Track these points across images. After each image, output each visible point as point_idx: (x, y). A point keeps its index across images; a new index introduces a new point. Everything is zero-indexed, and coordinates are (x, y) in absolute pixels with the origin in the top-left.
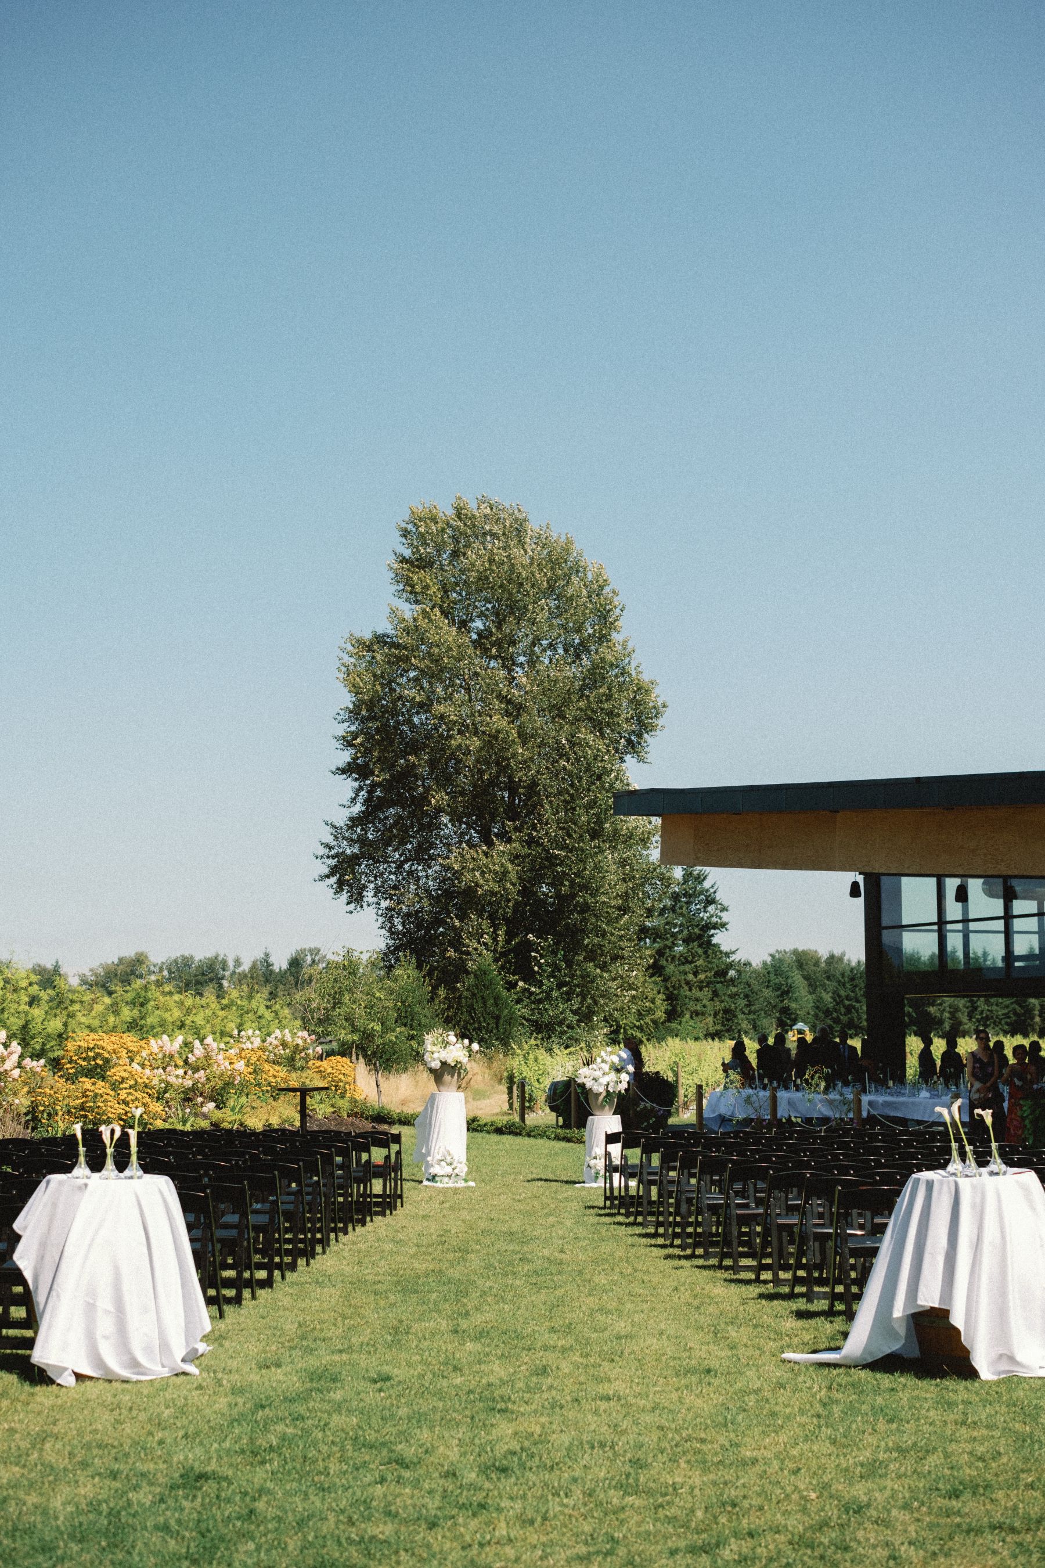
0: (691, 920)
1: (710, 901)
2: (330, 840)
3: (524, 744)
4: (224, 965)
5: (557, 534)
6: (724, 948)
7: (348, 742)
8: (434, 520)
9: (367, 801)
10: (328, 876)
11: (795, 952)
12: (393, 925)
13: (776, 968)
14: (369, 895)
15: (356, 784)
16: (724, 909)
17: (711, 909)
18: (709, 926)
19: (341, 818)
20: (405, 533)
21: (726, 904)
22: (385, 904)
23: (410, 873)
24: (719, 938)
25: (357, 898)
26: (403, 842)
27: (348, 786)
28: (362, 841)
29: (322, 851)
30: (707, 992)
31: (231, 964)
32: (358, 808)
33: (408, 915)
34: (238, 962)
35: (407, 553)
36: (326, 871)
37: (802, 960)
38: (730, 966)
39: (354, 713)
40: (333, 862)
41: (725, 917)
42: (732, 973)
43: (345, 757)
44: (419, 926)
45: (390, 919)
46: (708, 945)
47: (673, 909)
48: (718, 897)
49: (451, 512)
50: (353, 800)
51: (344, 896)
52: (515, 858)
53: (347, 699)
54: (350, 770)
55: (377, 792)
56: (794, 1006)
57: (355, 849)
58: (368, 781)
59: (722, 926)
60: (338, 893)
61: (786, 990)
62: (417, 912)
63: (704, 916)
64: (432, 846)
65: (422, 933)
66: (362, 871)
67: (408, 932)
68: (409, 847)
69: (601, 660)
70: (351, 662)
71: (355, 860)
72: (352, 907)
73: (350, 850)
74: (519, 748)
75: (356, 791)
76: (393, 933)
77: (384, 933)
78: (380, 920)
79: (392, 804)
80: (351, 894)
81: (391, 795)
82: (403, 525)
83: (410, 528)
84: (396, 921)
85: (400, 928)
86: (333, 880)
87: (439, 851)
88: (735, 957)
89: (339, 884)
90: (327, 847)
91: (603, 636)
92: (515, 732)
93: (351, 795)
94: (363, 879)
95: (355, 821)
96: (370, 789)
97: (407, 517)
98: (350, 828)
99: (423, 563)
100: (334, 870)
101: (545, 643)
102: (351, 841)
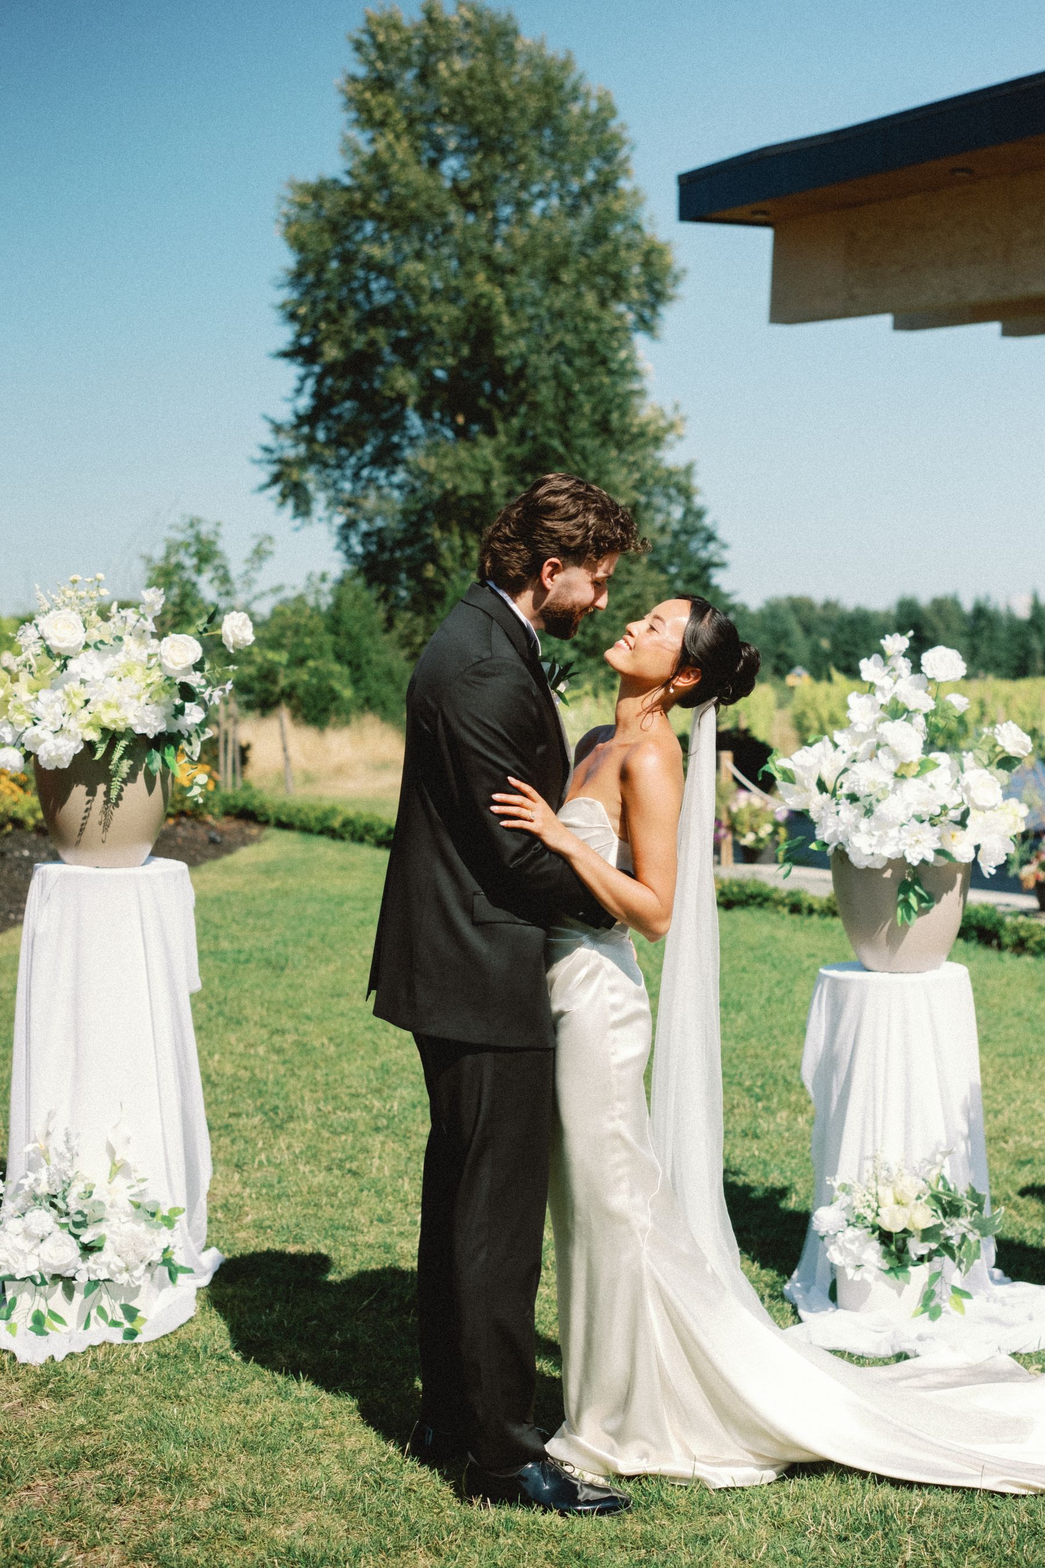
0: (690, 559)
1: (710, 538)
2: (268, 439)
3: (512, 314)
5: (554, 50)
6: (726, 589)
7: (292, 315)
8: (396, 27)
9: (316, 395)
10: (268, 485)
11: (790, 598)
12: (350, 547)
13: (773, 612)
14: (319, 508)
16: (725, 546)
17: (712, 546)
18: (708, 566)
19: (285, 415)
20: (358, 46)
22: (339, 519)
23: (371, 480)
24: (719, 578)
25: (303, 508)
26: (362, 442)
27: (291, 372)
28: (311, 442)
29: (259, 454)
32: (304, 403)
33: (367, 535)
35: (361, 71)
36: (264, 477)
37: (798, 606)
38: (731, 608)
39: (297, 277)
40: (275, 468)
41: (726, 556)
44: (381, 546)
45: (346, 539)
46: (708, 586)
48: (719, 533)
49: (419, 17)
50: (299, 391)
51: (289, 509)
53: (289, 260)
54: (296, 353)
55: (329, 381)
56: (790, 652)
57: (302, 449)
58: (317, 369)
59: (722, 565)
60: (282, 504)
61: (781, 636)
62: (380, 530)
63: (703, 554)
64: (398, 447)
65: (386, 556)
66: (310, 477)
67: (368, 555)
68: (368, 449)
69: (608, 210)
70: (293, 211)
71: (302, 463)
72: (298, 521)
73: (293, 451)
74: (506, 320)
75: (303, 379)
76: (350, 554)
77: (340, 555)
78: (335, 540)
79: (348, 396)
80: (297, 507)
81: (345, 385)
82: (357, 35)
83: (365, 38)
84: (355, 540)
85: (359, 549)
86: (275, 490)
87: (408, 453)
88: (735, 600)
89: (284, 496)
90: (267, 450)
91: (606, 185)
92: (500, 299)
93: (295, 384)
94: (311, 487)
95: (302, 420)
96: (320, 380)
97: (361, 24)
98: (297, 427)
99: (381, 83)
100: (276, 479)
101: (535, 189)
102: (297, 440)
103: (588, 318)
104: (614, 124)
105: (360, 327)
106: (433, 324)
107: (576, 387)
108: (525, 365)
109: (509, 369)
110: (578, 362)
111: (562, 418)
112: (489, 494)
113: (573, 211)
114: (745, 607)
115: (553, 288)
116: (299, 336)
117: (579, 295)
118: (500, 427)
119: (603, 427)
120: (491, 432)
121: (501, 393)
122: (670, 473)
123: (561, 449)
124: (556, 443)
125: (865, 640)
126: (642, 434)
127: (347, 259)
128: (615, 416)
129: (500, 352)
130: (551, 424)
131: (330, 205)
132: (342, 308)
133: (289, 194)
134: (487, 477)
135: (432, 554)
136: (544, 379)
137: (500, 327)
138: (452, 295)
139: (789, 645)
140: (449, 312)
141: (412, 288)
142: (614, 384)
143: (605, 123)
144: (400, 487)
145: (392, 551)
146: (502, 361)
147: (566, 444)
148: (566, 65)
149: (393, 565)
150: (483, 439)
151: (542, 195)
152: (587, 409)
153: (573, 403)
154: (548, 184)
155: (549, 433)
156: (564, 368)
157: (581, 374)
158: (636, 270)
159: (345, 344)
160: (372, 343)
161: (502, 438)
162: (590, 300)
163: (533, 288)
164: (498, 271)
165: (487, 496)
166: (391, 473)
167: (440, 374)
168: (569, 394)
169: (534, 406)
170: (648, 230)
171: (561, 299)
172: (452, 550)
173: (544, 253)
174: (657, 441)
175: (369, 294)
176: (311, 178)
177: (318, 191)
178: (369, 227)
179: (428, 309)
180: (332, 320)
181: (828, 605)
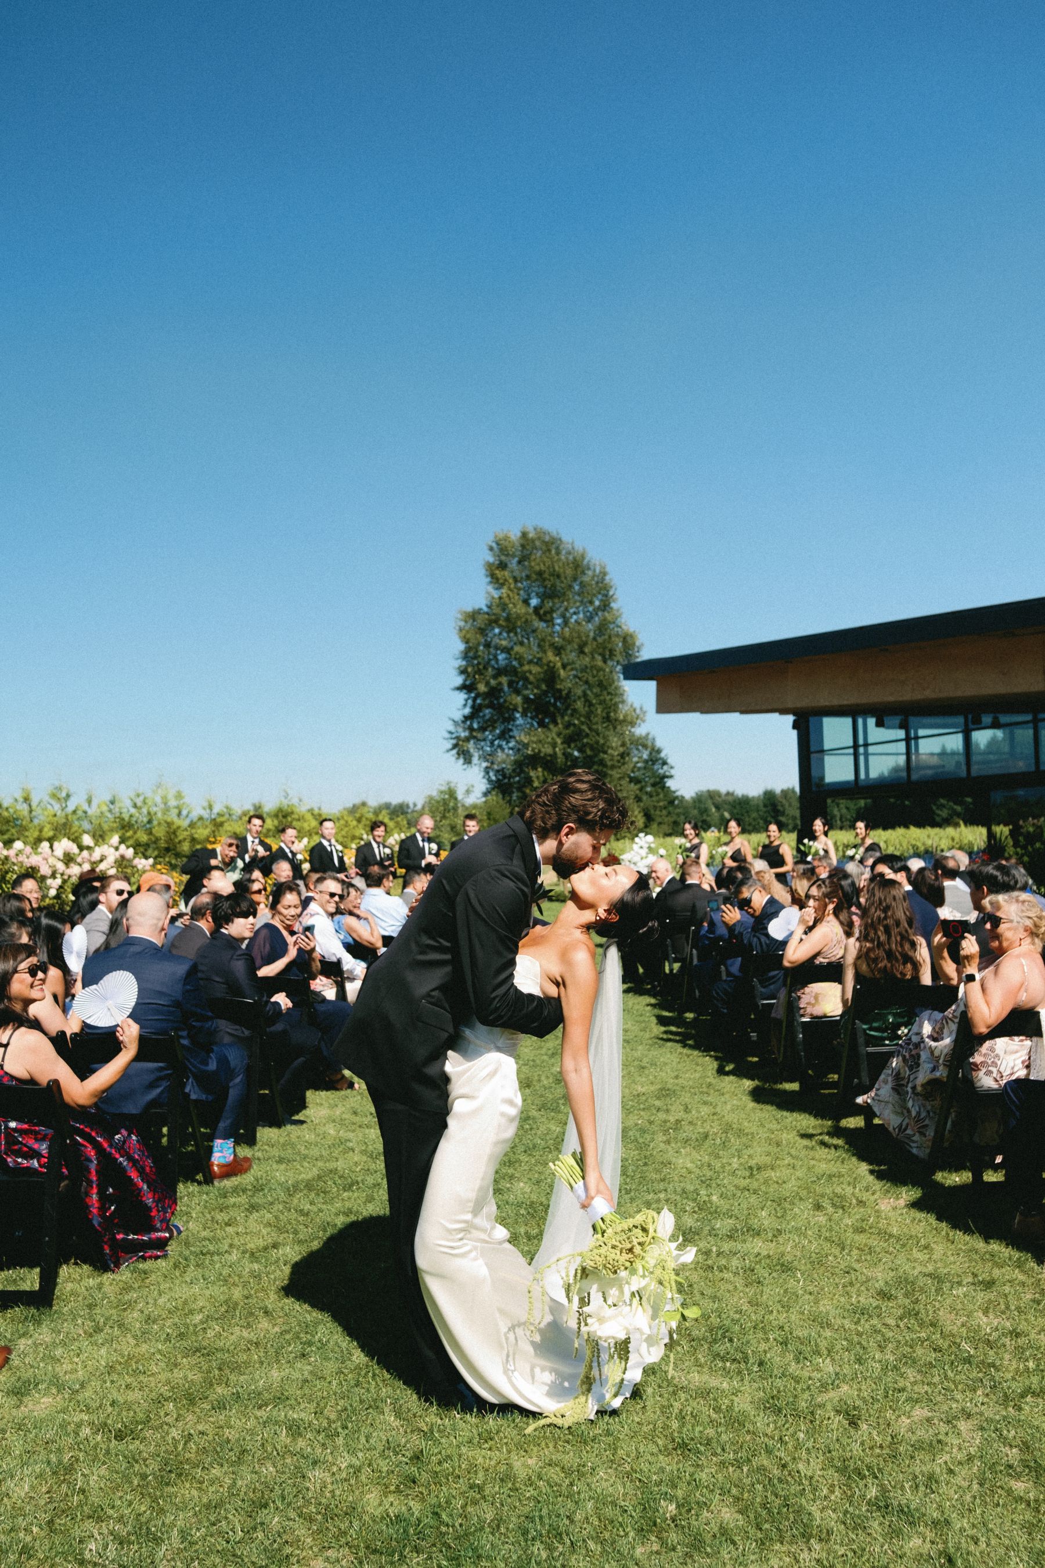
0: (654, 774)
1: (665, 763)
2: (452, 728)
3: (564, 669)
4: (408, 806)
5: (579, 546)
6: (673, 788)
7: (463, 671)
8: (509, 540)
9: (473, 707)
10: (452, 749)
11: (708, 791)
12: (490, 777)
13: (700, 800)
14: (475, 760)
15: (466, 696)
16: (672, 768)
17: (665, 767)
18: (665, 777)
19: (458, 716)
20: (491, 549)
21: (673, 764)
22: (485, 764)
24: (669, 783)
25: (468, 761)
26: (494, 728)
27: (462, 696)
28: (471, 729)
29: (448, 735)
30: (664, 812)
31: (411, 806)
32: (467, 711)
33: (498, 771)
34: (415, 805)
35: (493, 560)
36: (450, 746)
37: (712, 795)
38: (677, 797)
39: (465, 655)
40: (454, 742)
41: (673, 772)
42: (676, 802)
43: (459, 680)
44: (504, 776)
45: (488, 773)
46: (664, 787)
47: (645, 768)
48: (669, 761)
49: (519, 536)
50: (465, 705)
51: (461, 761)
52: (559, 734)
53: (461, 647)
54: (463, 688)
55: (479, 701)
56: (708, 819)
57: (467, 734)
58: (473, 695)
59: (671, 777)
60: (458, 758)
61: (705, 811)
62: (503, 769)
63: (661, 771)
64: (511, 730)
65: (506, 781)
66: (471, 746)
67: (498, 780)
68: (498, 731)
69: (605, 620)
70: (462, 624)
71: (467, 740)
72: (465, 766)
73: (464, 734)
74: (562, 672)
75: (466, 700)
76: (490, 781)
77: (485, 781)
78: (482, 774)
79: (488, 707)
80: (465, 759)
81: (487, 702)
82: (490, 543)
83: (494, 545)
84: (491, 774)
85: (494, 778)
86: (454, 752)
87: (515, 733)
88: (678, 794)
89: (458, 754)
90: (450, 733)
91: (605, 606)
92: (559, 664)
93: (463, 702)
94: (472, 750)
95: (466, 718)
96: (474, 700)
97: (492, 538)
98: (464, 722)
99: (502, 566)
100: (455, 746)
101: (572, 611)
102: (465, 729)
103: (599, 670)
104: (607, 578)
105: (495, 677)
106: (528, 674)
107: (594, 701)
108: (569, 692)
109: (564, 693)
110: (595, 691)
111: (588, 716)
112: (555, 753)
113: (589, 619)
114: (683, 797)
115: (582, 656)
116: (465, 680)
117: (593, 658)
118: (559, 721)
119: (607, 719)
120: (556, 724)
121: (558, 704)
122: (640, 738)
123: (587, 730)
124: (584, 727)
125: (747, 812)
126: (624, 721)
127: (487, 645)
128: (612, 714)
129: (558, 687)
130: (582, 719)
131: (480, 622)
132: (485, 668)
133: (459, 616)
134: (554, 745)
135: (529, 781)
136: (579, 698)
137: (559, 675)
138: (539, 662)
139: (708, 815)
140: (535, 669)
141: (520, 659)
142: (611, 700)
143: (603, 579)
144: (512, 749)
145: (509, 778)
146: (560, 691)
147: (590, 729)
148: (583, 557)
149: (510, 785)
150: (551, 726)
151: (575, 613)
152: (599, 711)
153: (593, 709)
154: (577, 608)
155: (582, 723)
156: (589, 692)
157: (597, 696)
158: (620, 644)
159: (487, 684)
160: (500, 684)
161: (560, 726)
162: (599, 662)
163: (573, 656)
164: (558, 650)
165: (554, 755)
166: (508, 742)
167: (532, 697)
168: (591, 705)
169: (575, 710)
170: (624, 627)
171: (587, 660)
172: (538, 778)
173: (577, 640)
174: (633, 724)
175: (497, 660)
176: (469, 609)
177: (473, 616)
178: (497, 631)
179: (526, 668)
180: (481, 674)
181: (728, 794)
